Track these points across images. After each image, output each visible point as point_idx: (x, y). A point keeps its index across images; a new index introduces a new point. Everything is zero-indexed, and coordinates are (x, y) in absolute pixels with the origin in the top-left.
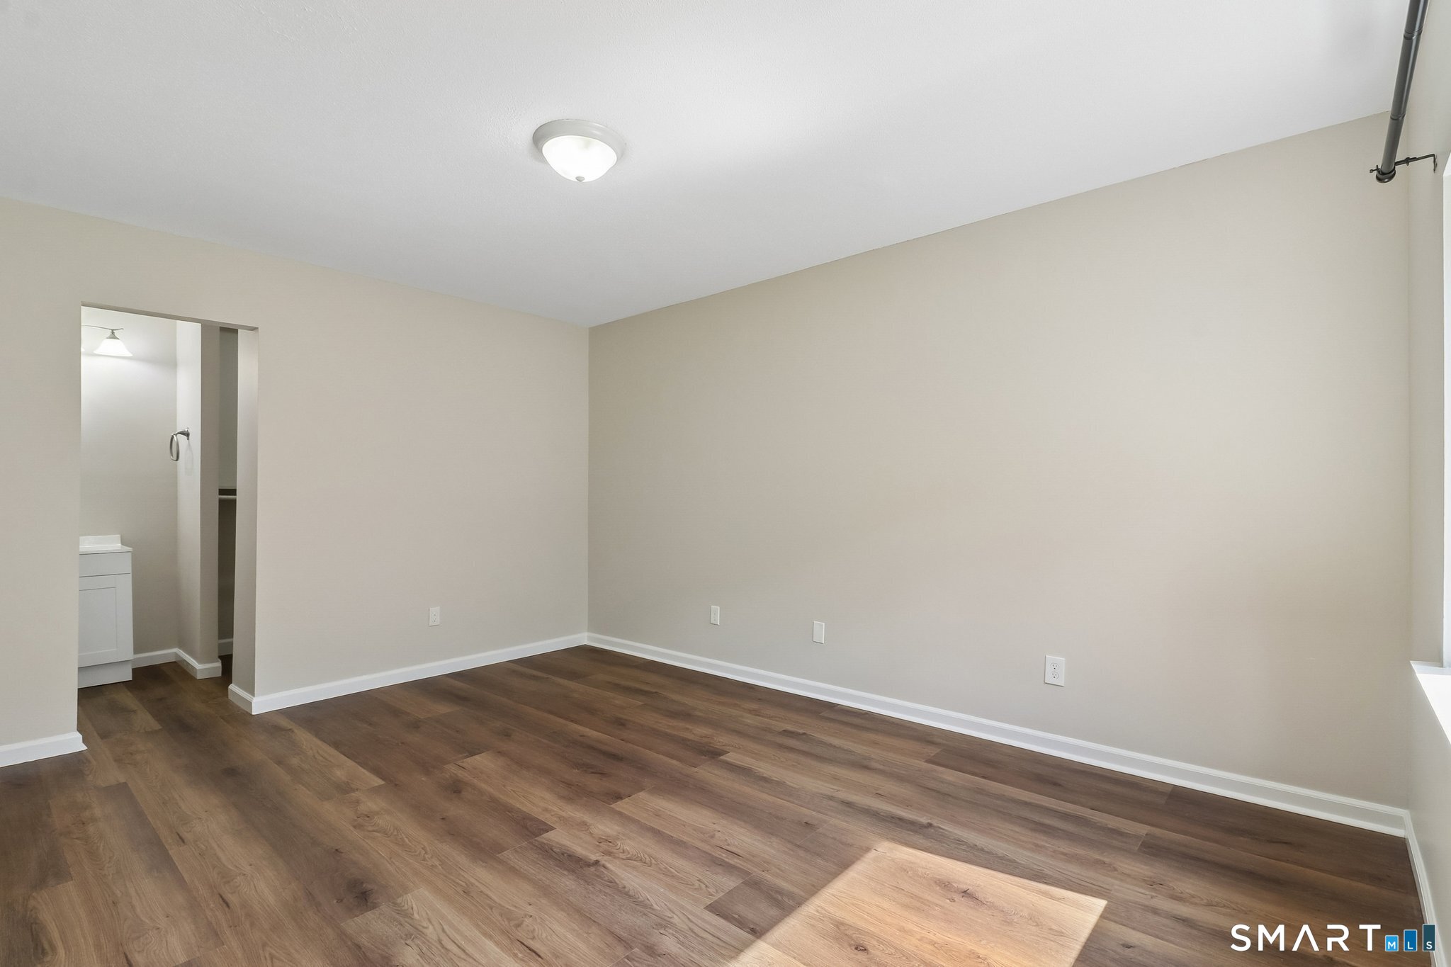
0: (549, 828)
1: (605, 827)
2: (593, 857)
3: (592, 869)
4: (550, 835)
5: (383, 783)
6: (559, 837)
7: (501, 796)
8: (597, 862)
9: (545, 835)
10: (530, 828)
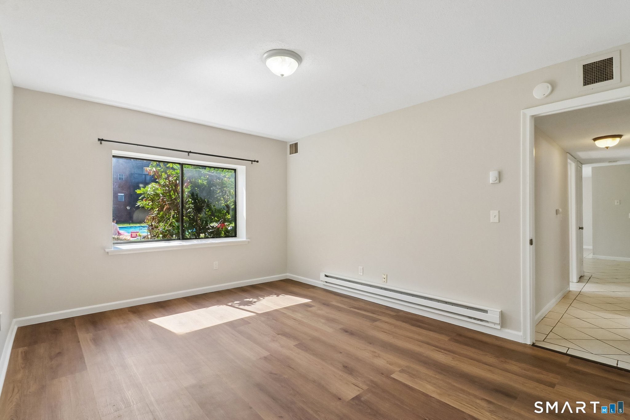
0: (295, 346)
1: (274, 346)
2: (279, 336)
3: (280, 333)
4: (295, 344)
5: (391, 376)
6: (292, 343)
7: (321, 362)
8: (278, 334)
9: (297, 343)
10: (303, 346)
